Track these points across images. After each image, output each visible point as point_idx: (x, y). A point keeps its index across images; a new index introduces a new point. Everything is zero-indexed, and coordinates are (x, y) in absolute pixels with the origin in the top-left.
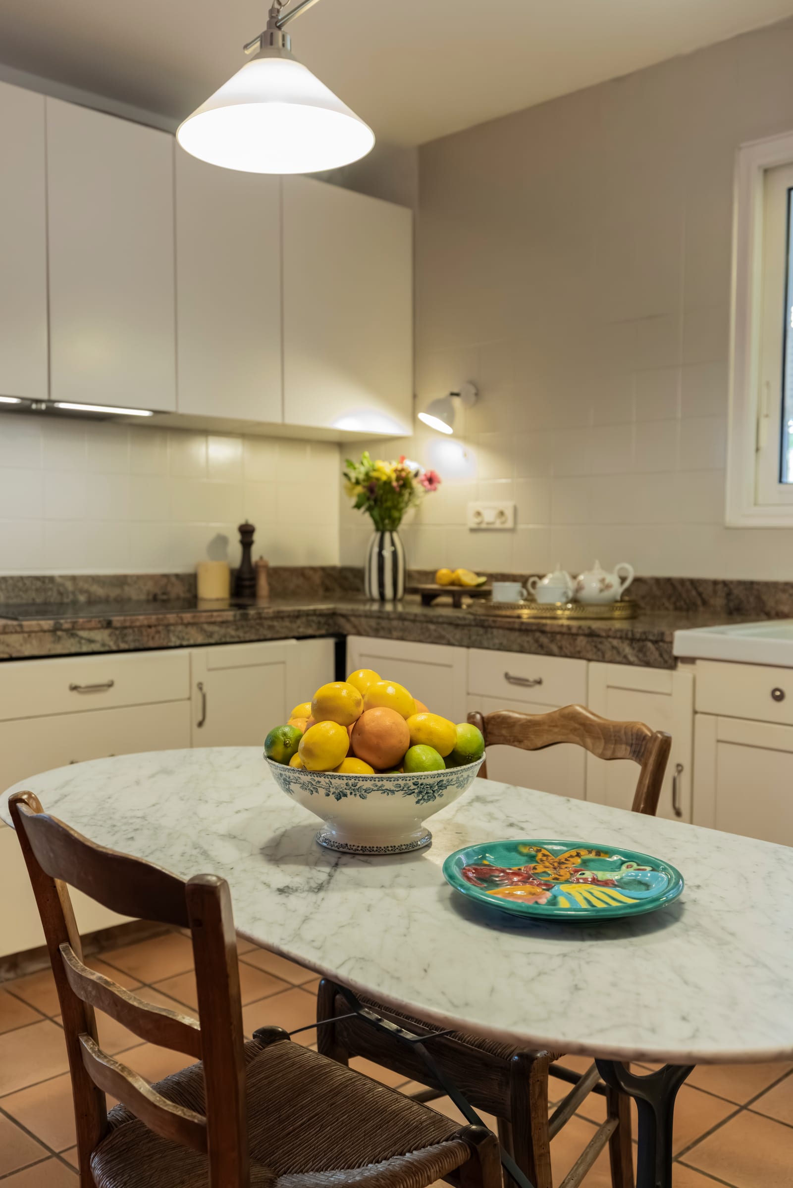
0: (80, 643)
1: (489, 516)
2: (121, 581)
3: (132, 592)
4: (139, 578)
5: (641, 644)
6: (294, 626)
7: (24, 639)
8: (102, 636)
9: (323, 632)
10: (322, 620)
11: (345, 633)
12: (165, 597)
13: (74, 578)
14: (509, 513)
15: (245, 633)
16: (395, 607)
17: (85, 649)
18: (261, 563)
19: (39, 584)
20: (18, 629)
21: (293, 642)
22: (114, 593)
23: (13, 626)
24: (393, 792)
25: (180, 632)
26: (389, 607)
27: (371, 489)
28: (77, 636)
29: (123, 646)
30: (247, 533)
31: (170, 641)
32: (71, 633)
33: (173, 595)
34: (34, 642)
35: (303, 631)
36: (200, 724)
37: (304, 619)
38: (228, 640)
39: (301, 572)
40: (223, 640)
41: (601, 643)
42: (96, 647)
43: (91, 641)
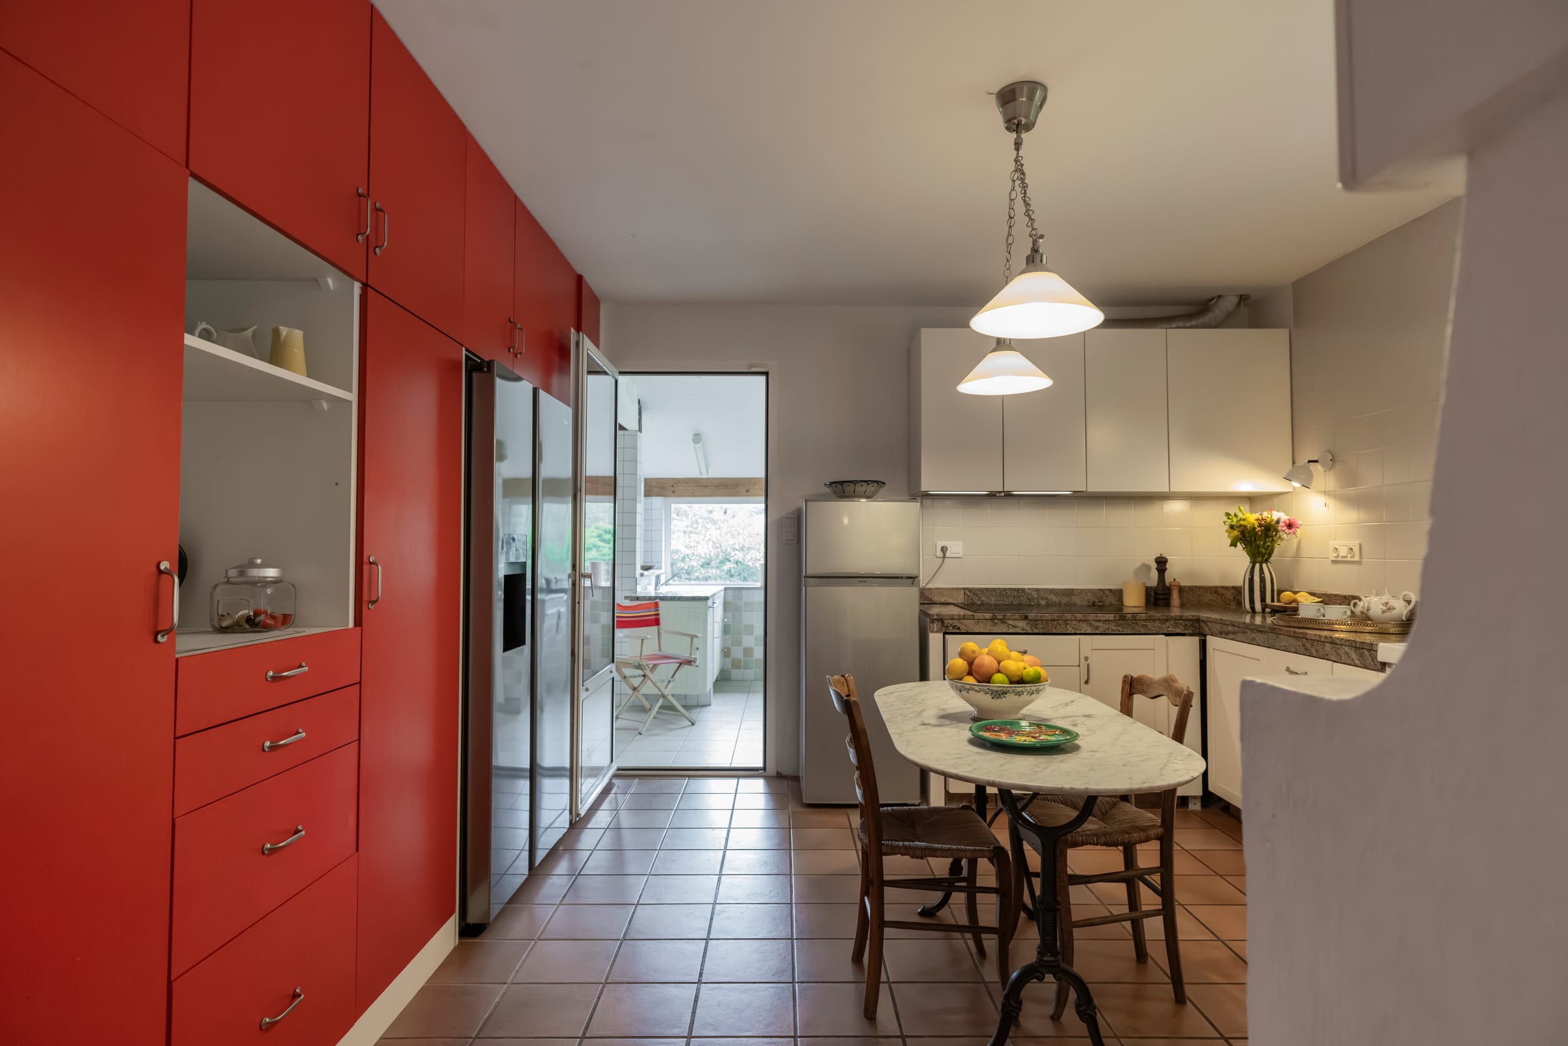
0: (1008, 627)
1: (1343, 552)
2: (1070, 593)
3: (1077, 600)
4: (1082, 591)
5: (1361, 651)
6: (1164, 626)
7: (975, 623)
8: (1022, 624)
9: (1190, 632)
10: (1189, 624)
11: (1206, 633)
12: (1101, 604)
13: (1037, 590)
14: (1356, 550)
15: (1124, 628)
16: (1264, 618)
17: (1011, 631)
18: (1174, 584)
19: (1015, 593)
20: (972, 617)
21: (1163, 636)
22: (1064, 600)
23: (969, 615)
24: (979, 692)
25: (1075, 625)
26: (1258, 620)
27: (1243, 533)
28: (1007, 623)
29: (1035, 631)
30: (1161, 563)
31: (1067, 630)
32: (1003, 621)
33: (1107, 603)
34: (981, 625)
35: (1171, 630)
36: (1087, 682)
37: (1172, 622)
38: (1110, 632)
39: (1215, 590)
40: (1107, 632)
41: (1339, 649)
42: (1018, 630)
43: (1015, 627)
